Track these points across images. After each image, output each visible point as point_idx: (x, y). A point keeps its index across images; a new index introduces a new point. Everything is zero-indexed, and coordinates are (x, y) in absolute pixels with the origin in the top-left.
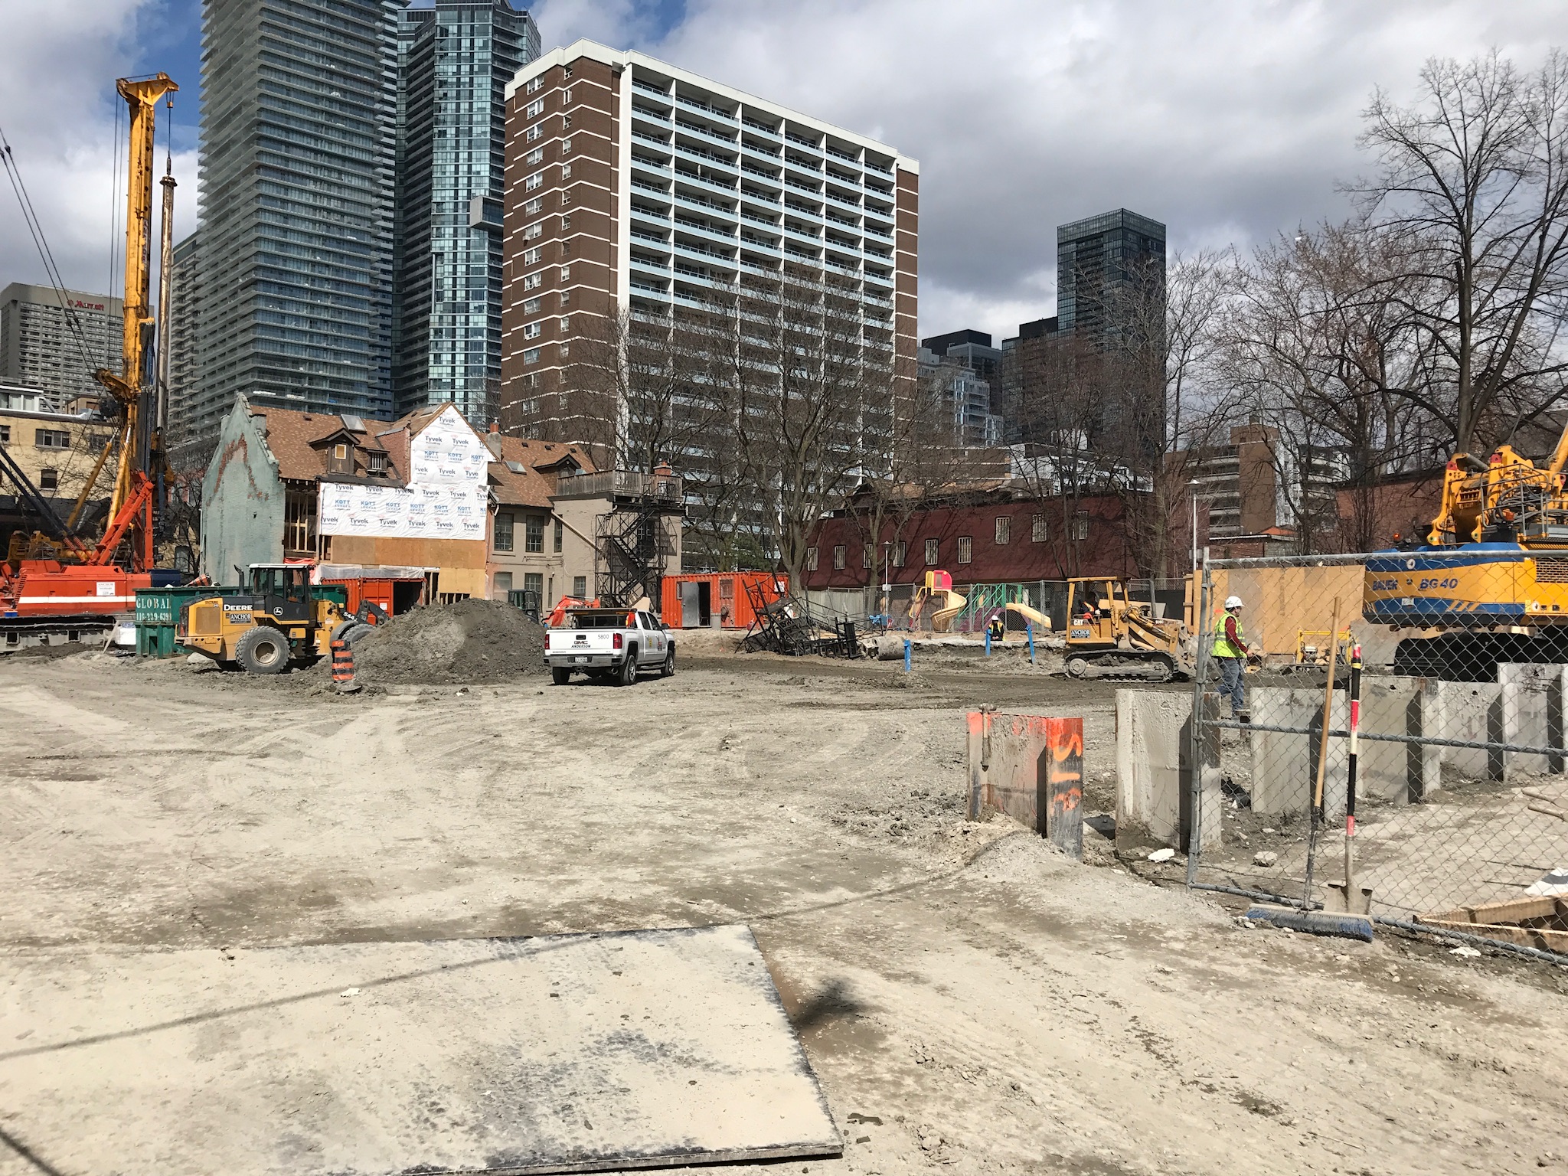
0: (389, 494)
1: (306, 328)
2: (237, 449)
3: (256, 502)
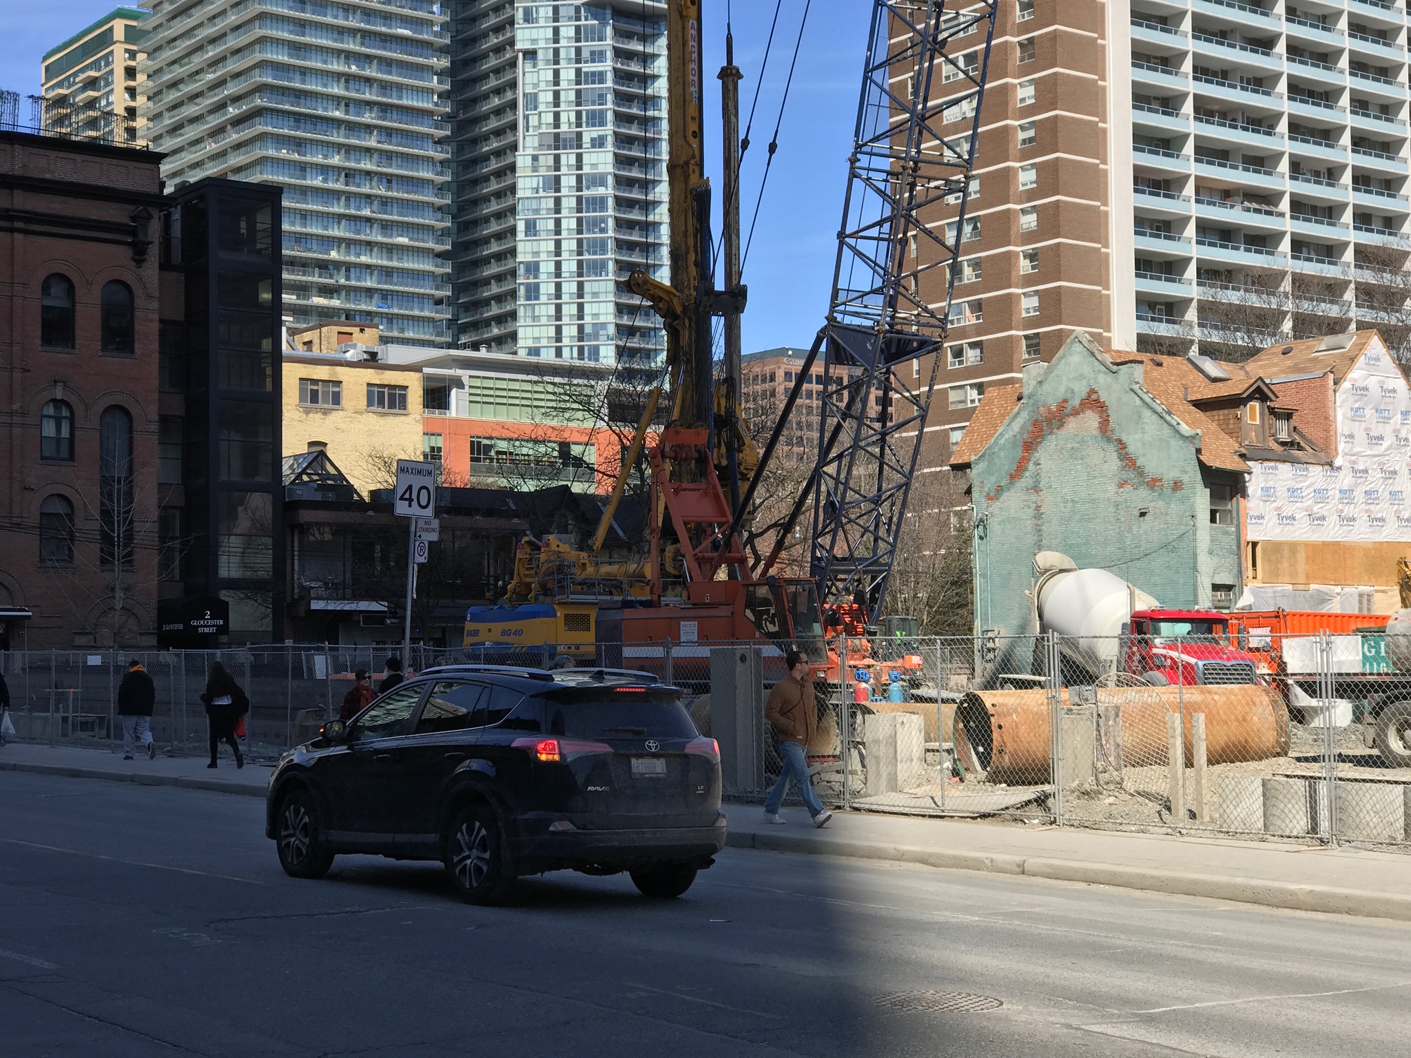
0: (1316, 474)
1: (339, 186)
2: (1076, 412)
3: (1143, 492)
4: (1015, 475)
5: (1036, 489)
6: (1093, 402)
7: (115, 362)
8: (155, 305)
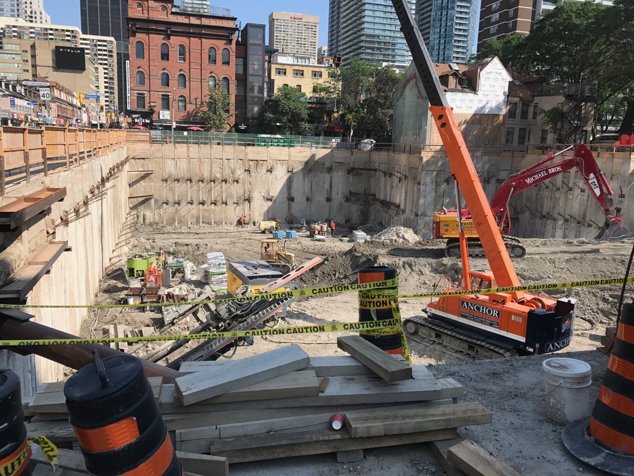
0: (470, 96)
2: (412, 79)
3: (421, 100)
4: (401, 95)
5: (404, 99)
6: (415, 76)
7: (225, 67)
8: (235, 54)
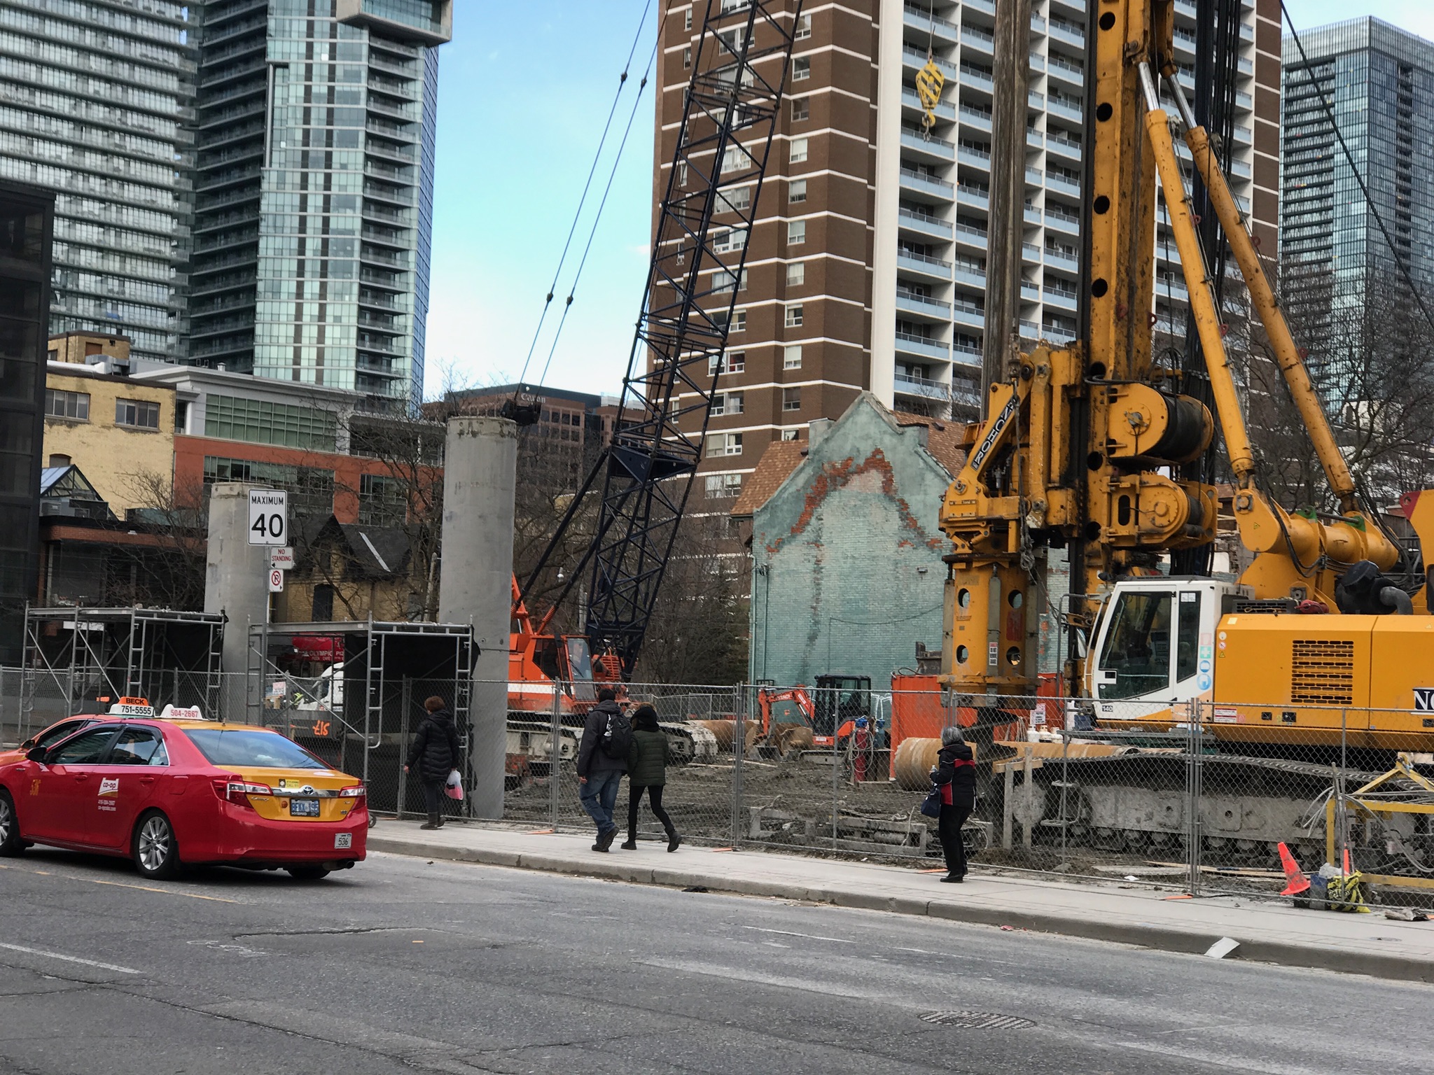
2: (860, 471)
3: (923, 552)
4: (798, 529)
5: (817, 543)
6: (877, 461)
